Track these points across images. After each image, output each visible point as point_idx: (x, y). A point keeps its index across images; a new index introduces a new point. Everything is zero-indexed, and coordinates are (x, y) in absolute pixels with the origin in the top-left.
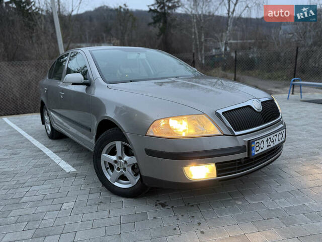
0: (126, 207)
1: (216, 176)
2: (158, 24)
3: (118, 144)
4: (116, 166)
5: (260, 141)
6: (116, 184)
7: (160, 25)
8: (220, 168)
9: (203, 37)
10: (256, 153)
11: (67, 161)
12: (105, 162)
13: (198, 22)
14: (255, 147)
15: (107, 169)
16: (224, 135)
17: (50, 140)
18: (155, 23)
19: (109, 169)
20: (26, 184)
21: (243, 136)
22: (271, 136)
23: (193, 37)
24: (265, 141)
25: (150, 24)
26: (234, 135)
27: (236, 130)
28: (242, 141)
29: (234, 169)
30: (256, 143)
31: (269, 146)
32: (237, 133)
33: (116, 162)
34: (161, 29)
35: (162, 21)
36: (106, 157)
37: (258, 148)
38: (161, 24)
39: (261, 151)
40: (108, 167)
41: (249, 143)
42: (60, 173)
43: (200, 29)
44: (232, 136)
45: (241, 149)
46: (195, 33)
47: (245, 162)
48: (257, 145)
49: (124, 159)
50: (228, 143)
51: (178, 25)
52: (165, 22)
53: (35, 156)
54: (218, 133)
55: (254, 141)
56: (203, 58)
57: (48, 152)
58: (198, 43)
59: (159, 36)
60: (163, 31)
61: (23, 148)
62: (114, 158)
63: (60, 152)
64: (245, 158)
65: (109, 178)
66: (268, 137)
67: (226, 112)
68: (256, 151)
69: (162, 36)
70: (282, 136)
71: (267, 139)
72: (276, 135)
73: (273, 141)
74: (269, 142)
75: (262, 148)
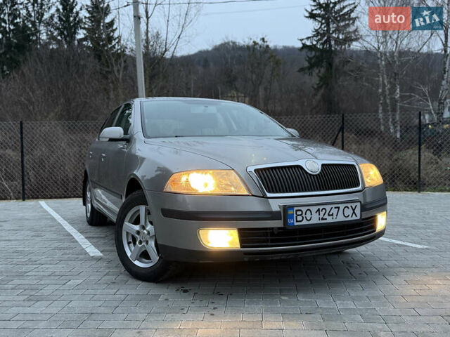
1: (239, 246)
2: (316, 71)
3: (142, 209)
4: (139, 238)
5: (304, 209)
6: (137, 263)
7: (320, 71)
8: (245, 236)
9: (398, 91)
10: (296, 224)
11: (97, 246)
12: (127, 233)
13: (389, 65)
14: (295, 215)
15: (129, 243)
16: (253, 195)
17: (89, 226)
18: (311, 67)
19: (132, 245)
20: (37, 262)
21: (276, 202)
22: (328, 208)
23: (380, 91)
24: (313, 212)
25: (302, 70)
26: (264, 197)
27: (269, 192)
28: (275, 205)
29: (267, 241)
30: (297, 211)
31: (322, 219)
32: (269, 195)
33: (138, 233)
34: (321, 79)
35: (324, 64)
36: (129, 227)
37: (300, 218)
38: (323, 70)
39: (305, 222)
40: (131, 240)
41: (286, 208)
42: (81, 257)
43: (394, 76)
44: (263, 197)
45: (273, 216)
46: (384, 85)
47: (279, 234)
48: (299, 213)
49: (147, 229)
50: (256, 206)
51: (352, 71)
52: (330, 65)
53: (61, 240)
54: (246, 193)
55: (292, 207)
57: (79, 237)
58: (388, 101)
59: (320, 87)
60: (325, 81)
61: (51, 231)
62: (137, 228)
63: (93, 238)
64: (279, 228)
65: (129, 254)
66: (321, 207)
67: (261, 170)
68: (297, 221)
69: (322, 91)
70: (354, 212)
71: (319, 210)
72: (339, 208)
73: (332, 215)
74: (322, 213)
75: (308, 219)
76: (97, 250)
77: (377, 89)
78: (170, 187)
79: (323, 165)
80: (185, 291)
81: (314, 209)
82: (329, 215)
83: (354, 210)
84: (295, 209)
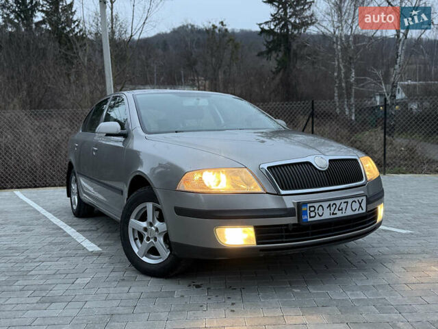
0: (152, 285)
1: (255, 243)
2: (274, 55)
3: (150, 206)
4: (146, 235)
5: (316, 205)
6: (145, 259)
7: (278, 56)
8: (261, 233)
9: (353, 75)
10: (309, 220)
11: (92, 240)
12: (133, 229)
13: (345, 49)
14: (308, 212)
15: (135, 239)
16: (267, 193)
17: (76, 218)
18: (269, 51)
19: (138, 241)
20: (37, 259)
21: (290, 199)
22: (338, 203)
23: (336, 74)
24: (325, 207)
25: (260, 54)
26: (278, 194)
27: (283, 189)
28: (290, 202)
29: (282, 237)
30: (310, 207)
31: (333, 214)
32: (283, 192)
33: (145, 229)
34: (279, 63)
35: (282, 48)
36: (135, 224)
37: (313, 214)
38: (281, 54)
39: (317, 218)
40: (137, 237)
41: (299, 205)
42: (80, 252)
43: (349, 61)
44: (277, 194)
45: (288, 212)
46: (340, 69)
47: (294, 230)
48: (312, 209)
49: (155, 226)
50: (270, 203)
51: (309, 55)
52: (288, 49)
53: (52, 234)
54: (260, 190)
55: (305, 204)
56: (353, 110)
57: (70, 230)
58: (343, 85)
59: (278, 72)
60: (284, 66)
61: (38, 225)
62: (144, 224)
63: (85, 231)
64: (294, 225)
65: (136, 250)
66: (332, 203)
67: (273, 167)
68: (310, 217)
69: (281, 74)
70: (360, 206)
71: (330, 205)
72: (347, 202)
73: (342, 210)
74: (332, 209)
75: (321, 214)
76: (93, 245)
77: (333, 73)
78: (183, 186)
79: (330, 161)
80: (198, 287)
81: (325, 205)
82: (339, 210)
83: (360, 204)
84: (309, 205)
